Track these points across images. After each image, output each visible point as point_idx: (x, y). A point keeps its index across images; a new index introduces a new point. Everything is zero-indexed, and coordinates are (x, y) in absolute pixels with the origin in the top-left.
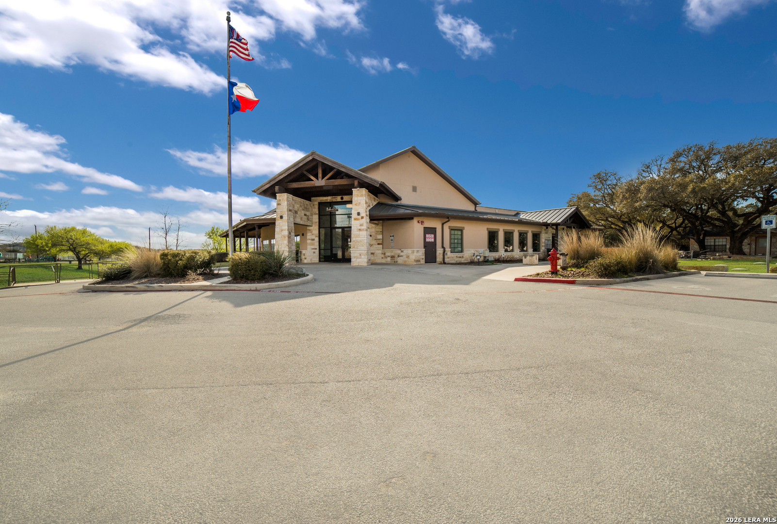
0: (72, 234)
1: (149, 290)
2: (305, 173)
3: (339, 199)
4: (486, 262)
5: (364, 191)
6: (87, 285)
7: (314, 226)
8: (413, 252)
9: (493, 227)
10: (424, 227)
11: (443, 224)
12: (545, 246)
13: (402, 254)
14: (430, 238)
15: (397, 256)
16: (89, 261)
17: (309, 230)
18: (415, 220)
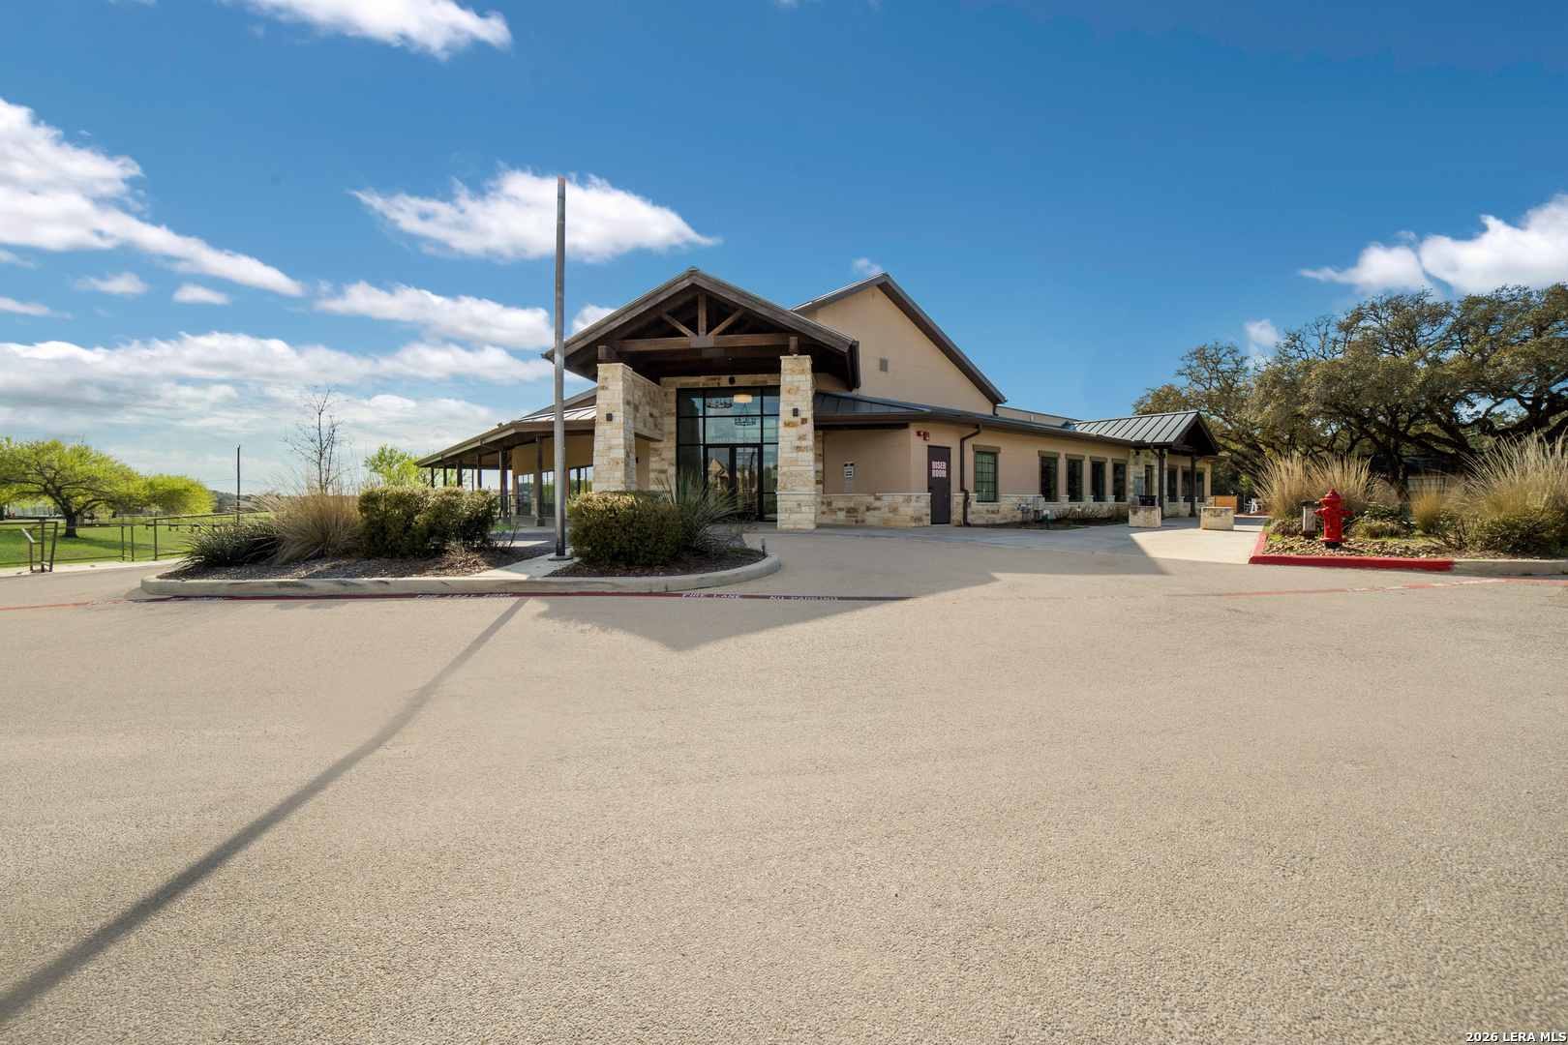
0: (53, 455)
1: (346, 593)
2: (667, 318)
3: (724, 381)
4: (1040, 522)
5: (806, 361)
6: (152, 578)
7: (665, 440)
8: (908, 500)
9: (1050, 447)
10: (929, 446)
11: (962, 440)
12: (1134, 491)
13: (877, 504)
14: (939, 470)
15: (863, 508)
16: (90, 518)
17: (655, 450)
18: (912, 431)
